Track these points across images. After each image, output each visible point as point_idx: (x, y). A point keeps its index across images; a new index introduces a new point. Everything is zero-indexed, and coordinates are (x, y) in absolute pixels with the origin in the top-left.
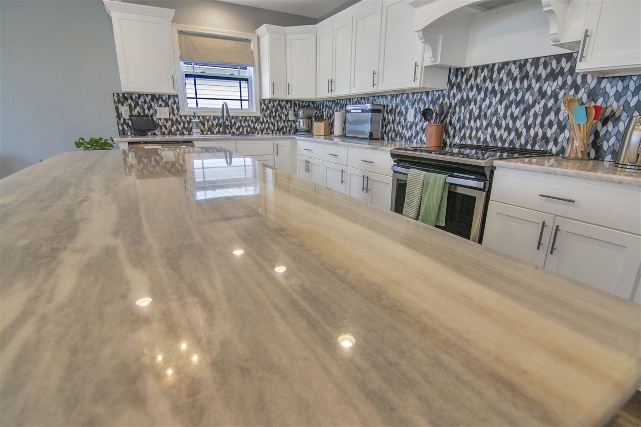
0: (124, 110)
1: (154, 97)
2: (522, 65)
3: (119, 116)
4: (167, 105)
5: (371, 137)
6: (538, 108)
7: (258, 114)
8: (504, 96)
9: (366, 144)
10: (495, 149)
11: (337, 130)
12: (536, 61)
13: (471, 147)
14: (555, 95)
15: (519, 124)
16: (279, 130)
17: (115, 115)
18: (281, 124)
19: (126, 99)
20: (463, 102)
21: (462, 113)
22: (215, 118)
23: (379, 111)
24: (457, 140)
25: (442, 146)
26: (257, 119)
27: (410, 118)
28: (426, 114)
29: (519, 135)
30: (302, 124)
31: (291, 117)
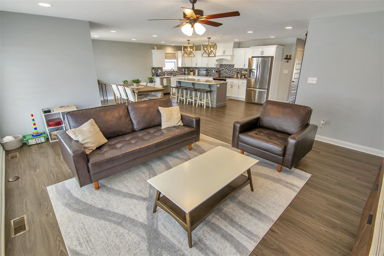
0: (153, 71)
1: (158, 68)
2: (230, 65)
3: (152, 72)
4: (160, 69)
5: (206, 76)
6: (232, 71)
7: (177, 71)
8: (228, 69)
9: (205, 77)
10: (227, 77)
11: (197, 74)
12: (231, 65)
13: (224, 77)
14: (233, 70)
15: (230, 73)
16: (181, 74)
17: (151, 72)
18: (181, 73)
19: (153, 68)
20: (222, 70)
21: (222, 71)
22: (169, 72)
23: (207, 70)
24: (222, 76)
25: (219, 77)
26: (177, 72)
27: (213, 72)
28: (217, 71)
29: (230, 75)
30: (186, 72)
31: (184, 71)
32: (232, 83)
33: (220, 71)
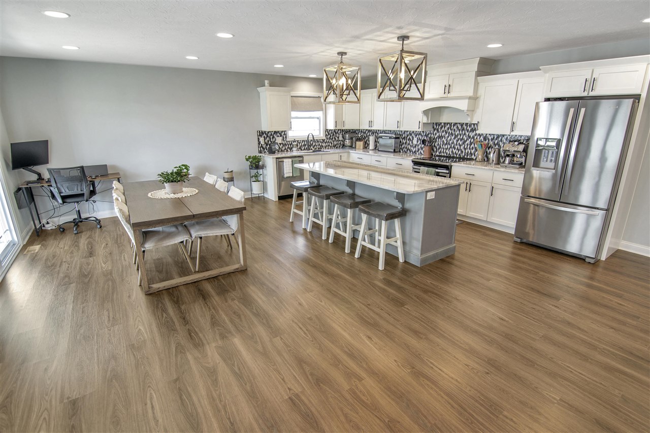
0: (262, 139)
1: (276, 132)
2: (462, 125)
3: (259, 143)
4: (281, 136)
5: (395, 151)
6: (468, 142)
7: (324, 138)
8: (456, 136)
9: (392, 155)
10: (453, 157)
11: (371, 146)
12: (467, 124)
13: (444, 156)
14: (473, 137)
15: (462, 147)
16: (334, 146)
17: (257, 142)
18: (335, 143)
19: (263, 133)
20: (439, 137)
21: (439, 142)
22: (303, 141)
23: (398, 138)
24: (438, 153)
25: (431, 157)
26: (323, 140)
27: (415, 142)
28: (424, 142)
29: (462, 152)
30: (348, 142)
31: (341, 138)
32: (471, 177)
33: (432, 141)
